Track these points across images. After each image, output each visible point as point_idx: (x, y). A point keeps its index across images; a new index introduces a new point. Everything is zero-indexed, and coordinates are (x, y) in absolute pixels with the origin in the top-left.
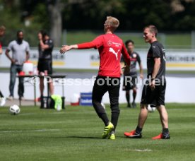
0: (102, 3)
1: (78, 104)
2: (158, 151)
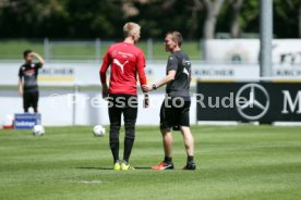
0: (39, 6)
1: (12, 127)
2: (109, 183)
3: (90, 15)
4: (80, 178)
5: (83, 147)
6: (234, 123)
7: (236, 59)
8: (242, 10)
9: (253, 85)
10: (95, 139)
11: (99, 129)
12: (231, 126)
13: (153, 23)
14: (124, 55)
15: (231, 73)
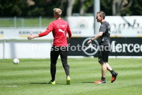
2: (21, 86)
3: (11, 5)
4: (7, 84)
5: (8, 69)
6: (82, 57)
7: (82, 26)
8: (85, 2)
9: (90, 39)
10: (14, 65)
11: (16, 61)
13: (42, 9)
15: (80, 33)
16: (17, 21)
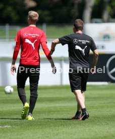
2: (16, 127)
7: (106, 37)
8: (110, 2)
10: (6, 96)
11: (9, 89)
12: (103, 85)
13: (46, 12)
14: (34, 36)
15: (103, 47)
16: (10, 30)
